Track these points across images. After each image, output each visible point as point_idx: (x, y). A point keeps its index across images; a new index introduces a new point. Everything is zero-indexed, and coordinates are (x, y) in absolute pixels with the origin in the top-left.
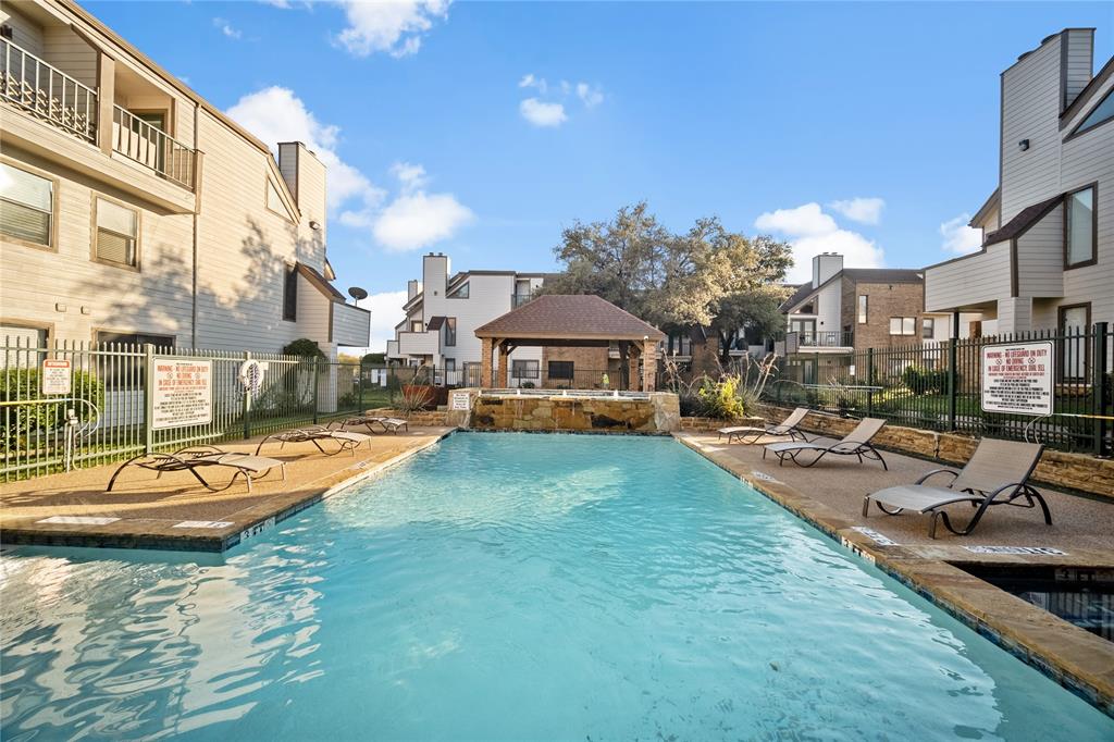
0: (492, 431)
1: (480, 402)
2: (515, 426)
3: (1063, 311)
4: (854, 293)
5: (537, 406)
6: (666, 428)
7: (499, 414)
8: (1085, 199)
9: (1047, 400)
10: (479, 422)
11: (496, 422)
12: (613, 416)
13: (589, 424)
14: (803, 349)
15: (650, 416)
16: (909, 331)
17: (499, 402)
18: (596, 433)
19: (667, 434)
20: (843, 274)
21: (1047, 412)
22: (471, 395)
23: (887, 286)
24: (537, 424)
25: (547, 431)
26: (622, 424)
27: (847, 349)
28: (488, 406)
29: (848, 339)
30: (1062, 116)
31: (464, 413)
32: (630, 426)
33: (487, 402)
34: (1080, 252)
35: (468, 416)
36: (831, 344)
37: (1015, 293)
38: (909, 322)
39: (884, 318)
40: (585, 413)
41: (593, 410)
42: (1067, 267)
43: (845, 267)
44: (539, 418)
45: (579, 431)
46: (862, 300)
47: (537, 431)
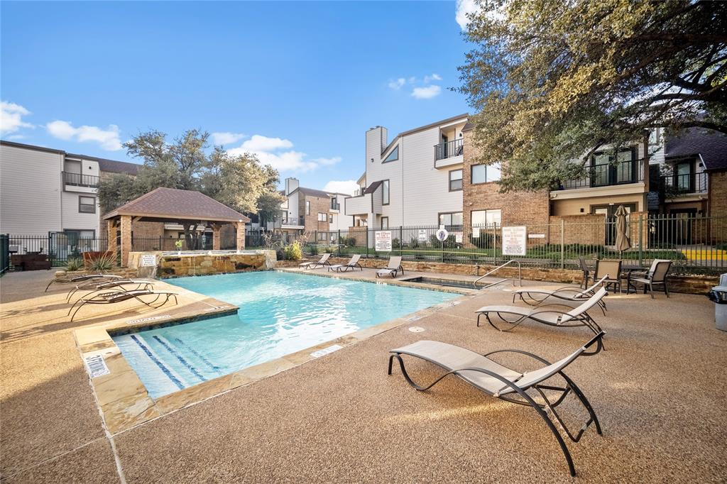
0: (174, 277)
1: (164, 260)
2: (190, 273)
3: (382, 218)
4: (304, 200)
5: (203, 260)
6: (271, 266)
7: (178, 266)
8: (386, 183)
9: (391, 247)
10: (164, 273)
11: (176, 272)
12: (246, 263)
13: (234, 268)
14: (283, 227)
15: (264, 262)
16: (325, 220)
17: (178, 259)
18: (238, 272)
19: (272, 269)
20: (299, 189)
21: (390, 250)
22: (157, 256)
23: (316, 198)
24: (204, 271)
25: (210, 274)
26: (250, 266)
27: (302, 227)
28: (170, 262)
29: (302, 222)
30: (381, 155)
31: (152, 268)
32: (255, 267)
33: (169, 260)
34: (386, 201)
35: (155, 270)
36: (295, 224)
37: (373, 212)
38: (325, 216)
39: (316, 213)
40: (232, 262)
41: (236, 260)
42: (383, 205)
43: (300, 186)
44: (205, 267)
45: (230, 272)
46: (308, 203)
47: (204, 275)
